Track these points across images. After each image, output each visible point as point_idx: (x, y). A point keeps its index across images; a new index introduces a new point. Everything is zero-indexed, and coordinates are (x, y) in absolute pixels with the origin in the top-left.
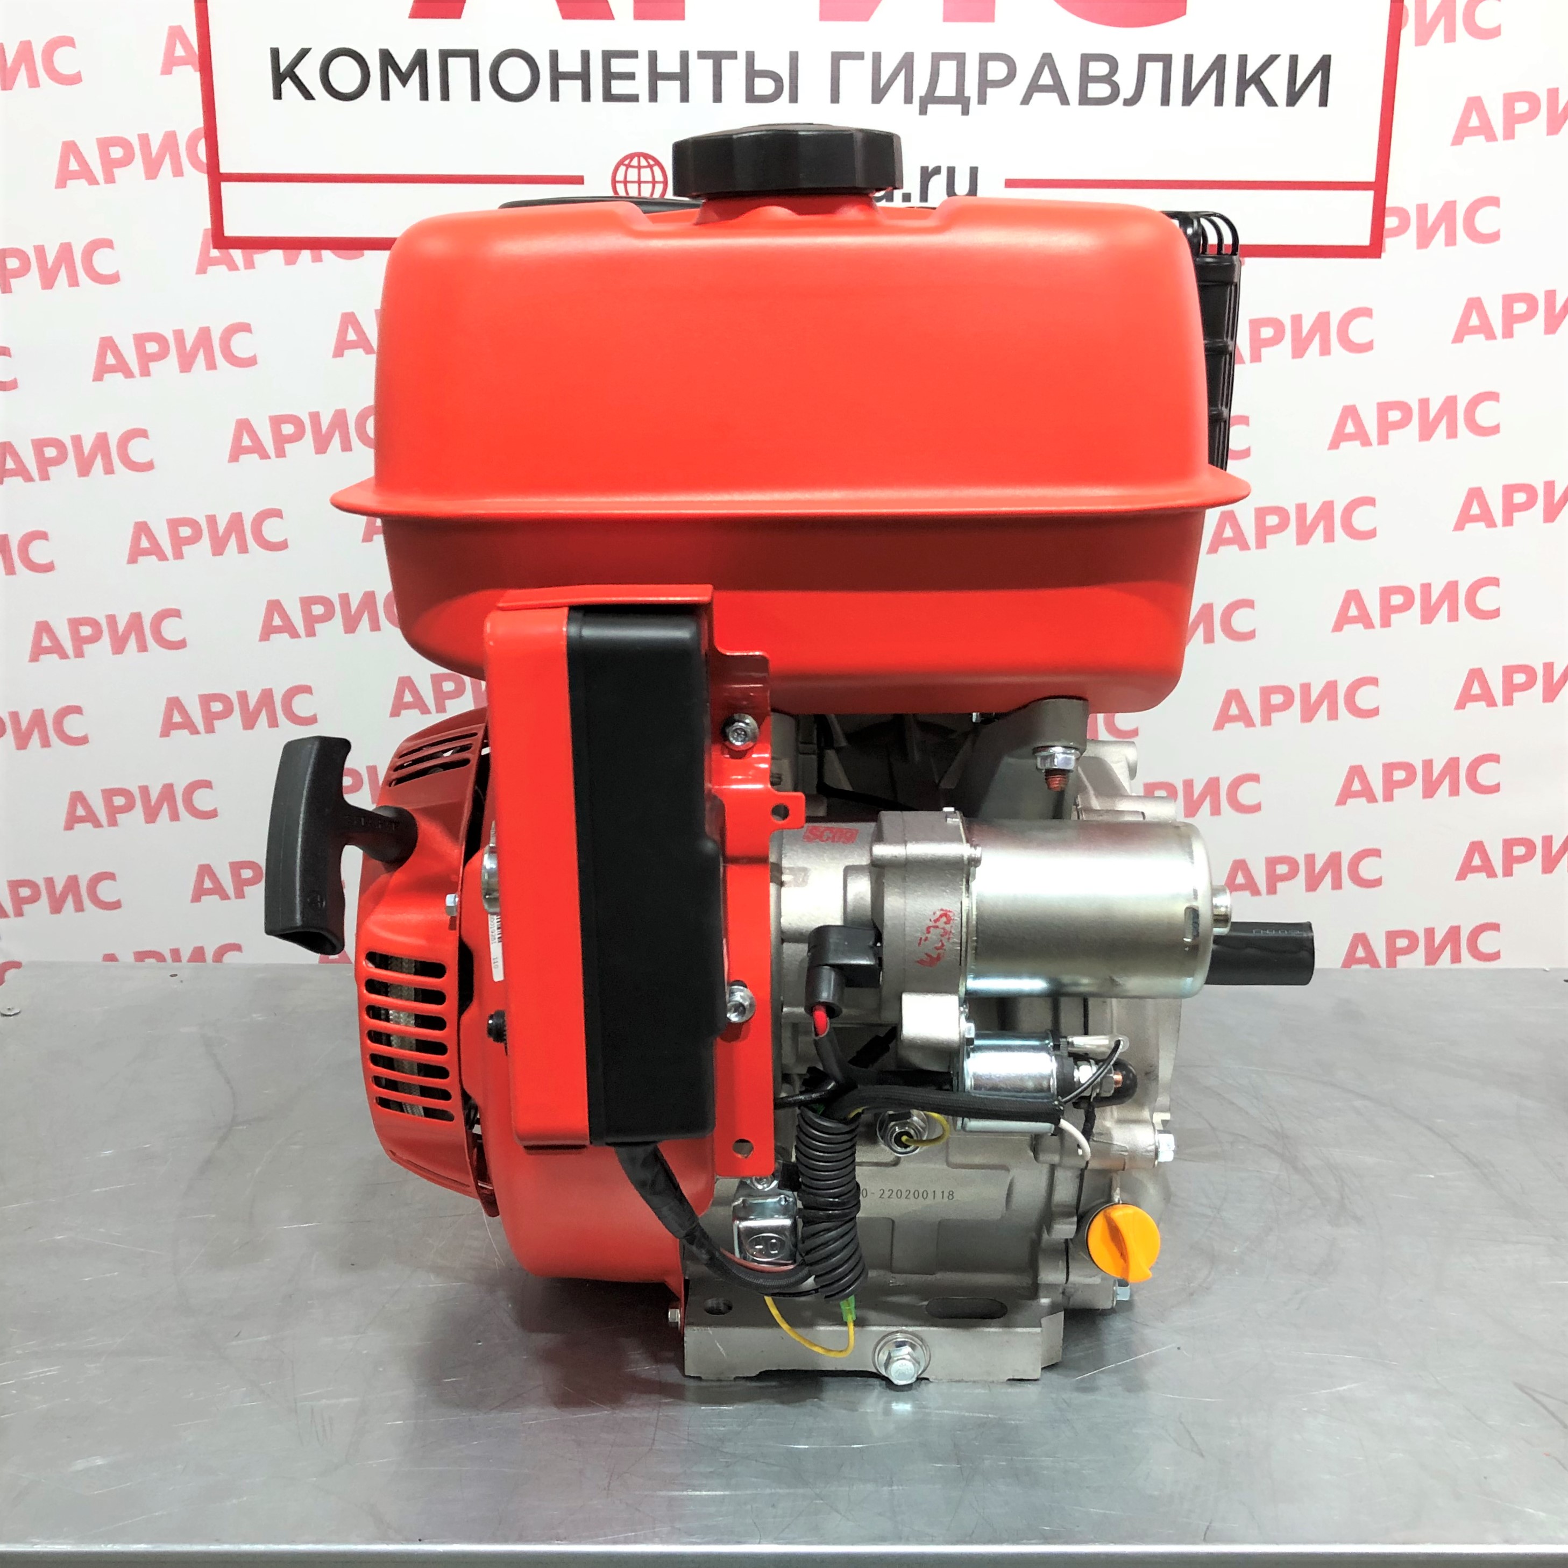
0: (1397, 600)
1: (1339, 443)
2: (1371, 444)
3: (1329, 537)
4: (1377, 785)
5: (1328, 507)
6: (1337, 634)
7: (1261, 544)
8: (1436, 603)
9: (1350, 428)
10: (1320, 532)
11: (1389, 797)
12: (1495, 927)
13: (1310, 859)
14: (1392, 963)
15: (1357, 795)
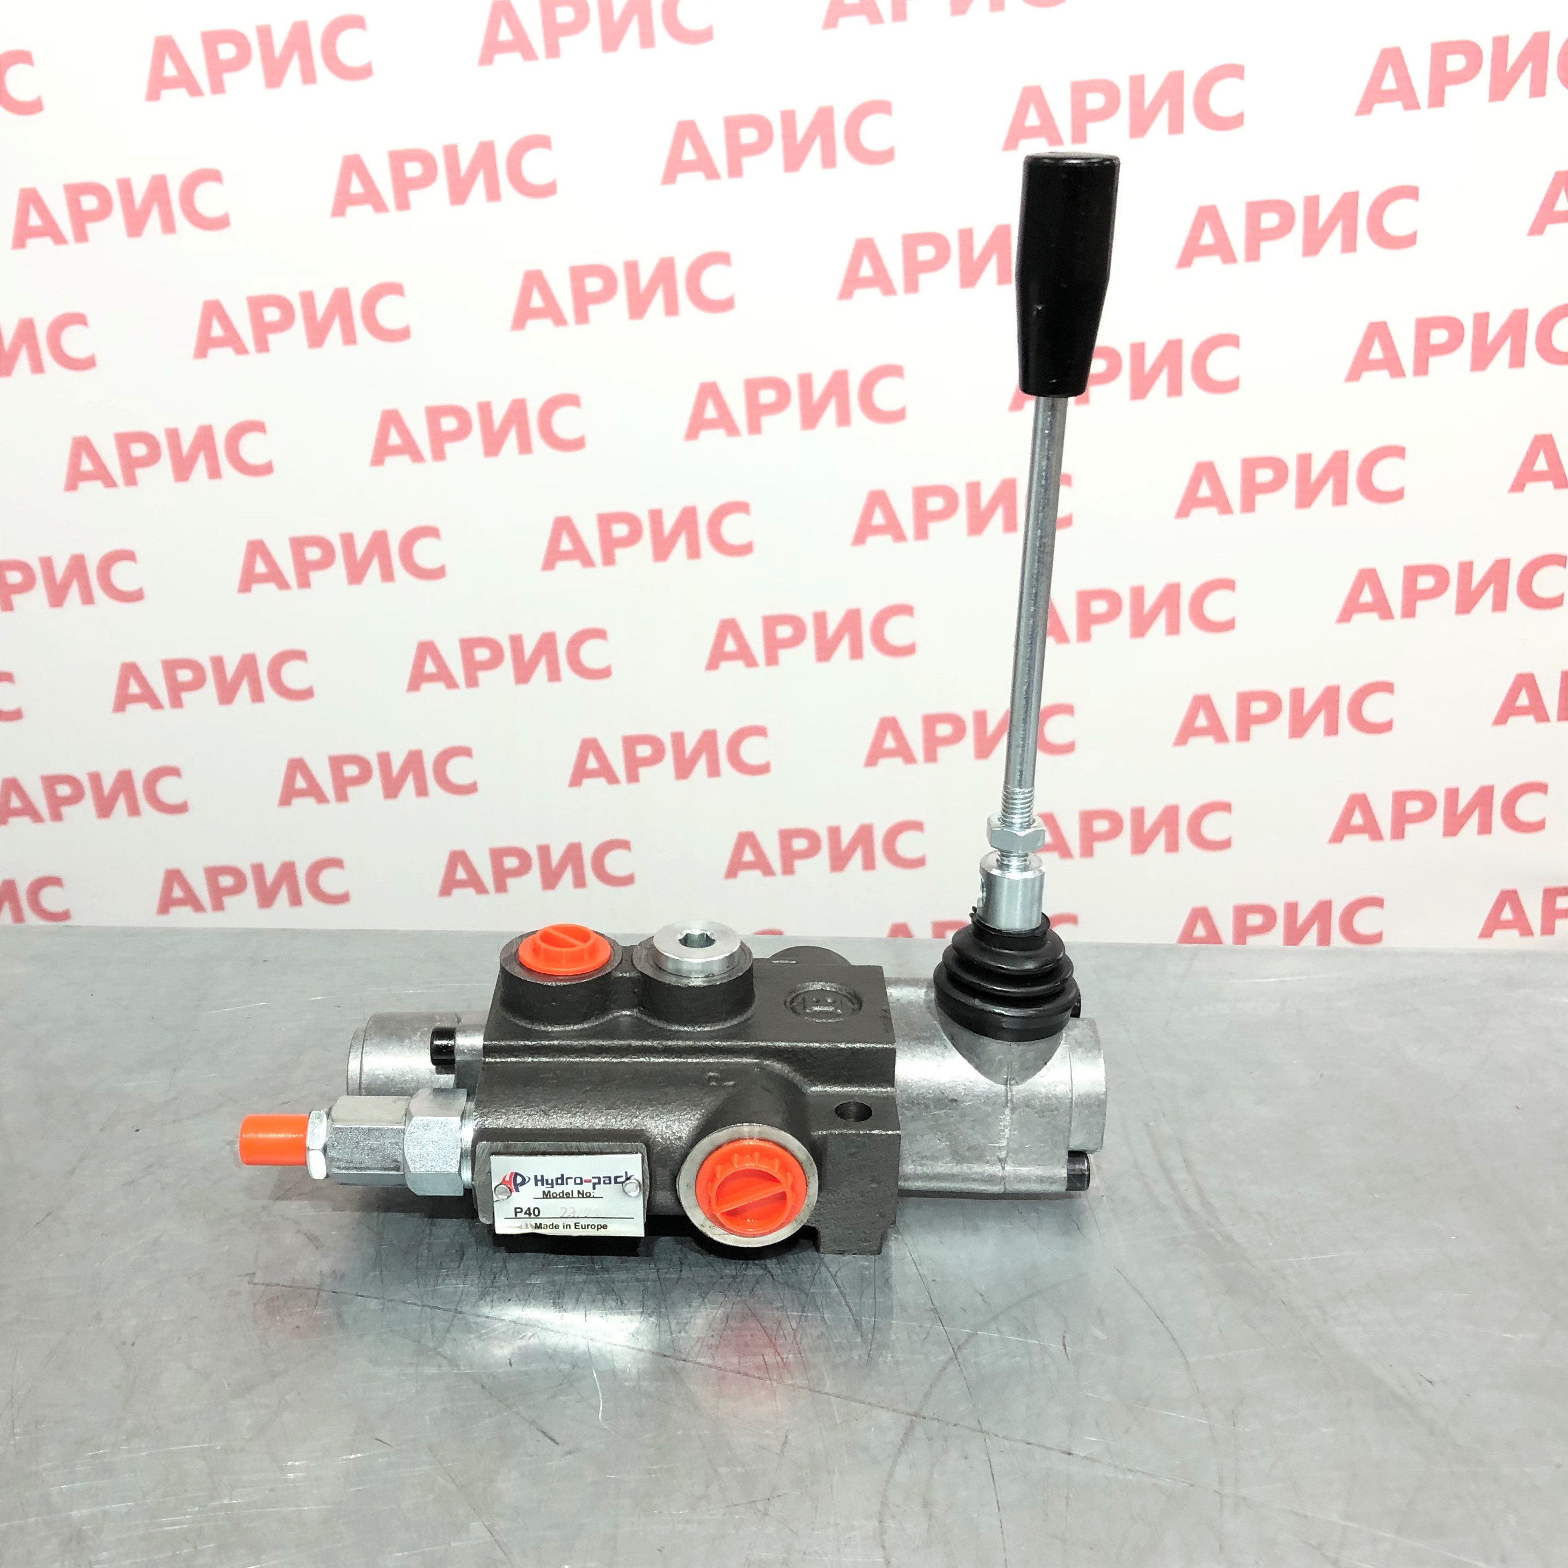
0: (1439, 336)
1: (1372, 106)
2: (1417, 106)
3: (1349, 245)
4: (1395, 597)
5: (1349, 202)
6: (1353, 385)
7: (1253, 254)
8: (1493, 342)
9: (1389, 83)
10: (1336, 238)
11: (1409, 612)
12: (1542, 788)
13: (1298, 695)
14: (1398, 833)
15: (1366, 608)
